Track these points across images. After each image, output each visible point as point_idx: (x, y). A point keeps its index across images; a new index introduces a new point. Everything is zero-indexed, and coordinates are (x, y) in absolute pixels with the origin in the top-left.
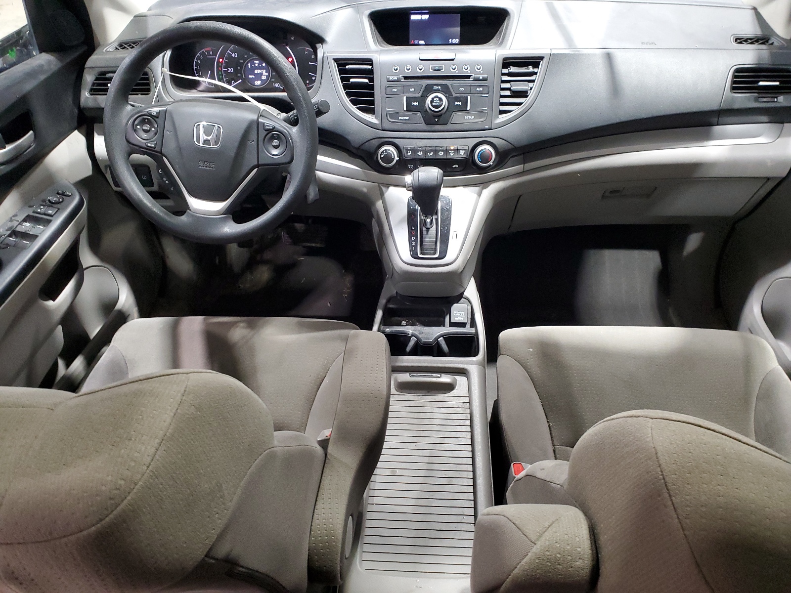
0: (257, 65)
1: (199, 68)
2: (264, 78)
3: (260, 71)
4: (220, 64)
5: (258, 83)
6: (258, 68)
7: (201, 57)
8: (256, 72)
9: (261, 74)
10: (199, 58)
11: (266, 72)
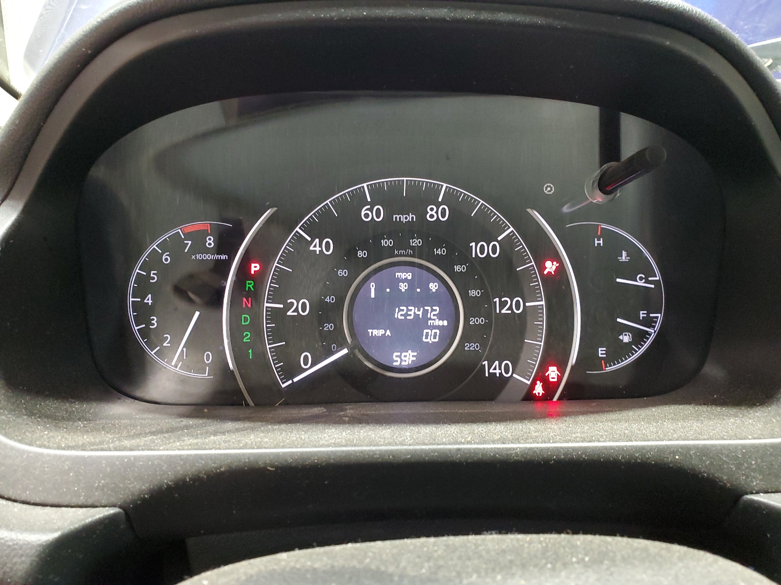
0: (403, 287)
1: (149, 300)
2: (431, 337)
3: (414, 312)
4: (250, 284)
5: (405, 358)
6: (411, 299)
7: (166, 258)
8: (399, 315)
9: (421, 323)
10: (154, 261)
11: (440, 317)
